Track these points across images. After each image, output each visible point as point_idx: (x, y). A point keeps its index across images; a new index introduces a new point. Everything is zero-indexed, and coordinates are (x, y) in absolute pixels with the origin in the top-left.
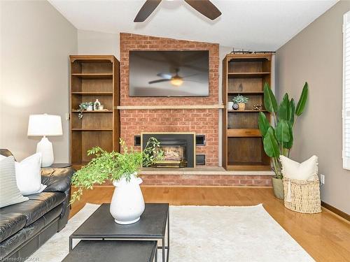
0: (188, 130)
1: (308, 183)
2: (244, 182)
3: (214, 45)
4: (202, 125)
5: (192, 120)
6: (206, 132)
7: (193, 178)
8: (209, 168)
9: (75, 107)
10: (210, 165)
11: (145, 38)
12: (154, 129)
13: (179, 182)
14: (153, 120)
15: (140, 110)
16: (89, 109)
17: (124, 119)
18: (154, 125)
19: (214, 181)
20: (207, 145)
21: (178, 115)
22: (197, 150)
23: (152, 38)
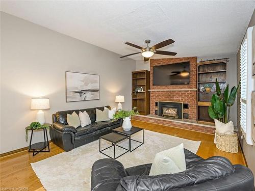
0: (179, 101)
1: (225, 135)
2: (208, 131)
3: (194, 57)
4: (186, 98)
5: (182, 96)
6: (189, 102)
7: (179, 124)
8: (191, 120)
9: (134, 90)
10: (191, 119)
11: (160, 59)
12: (163, 99)
13: (172, 125)
14: (163, 95)
15: (158, 91)
16: (139, 91)
17: (151, 95)
18: (164, 98)
19: (190, 127)
20: (189, 109)
21: (174, 94)
22: (184, 111)
23: (163, 59)
